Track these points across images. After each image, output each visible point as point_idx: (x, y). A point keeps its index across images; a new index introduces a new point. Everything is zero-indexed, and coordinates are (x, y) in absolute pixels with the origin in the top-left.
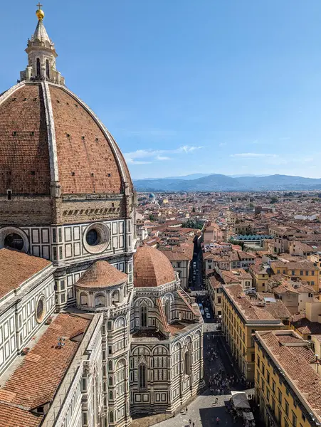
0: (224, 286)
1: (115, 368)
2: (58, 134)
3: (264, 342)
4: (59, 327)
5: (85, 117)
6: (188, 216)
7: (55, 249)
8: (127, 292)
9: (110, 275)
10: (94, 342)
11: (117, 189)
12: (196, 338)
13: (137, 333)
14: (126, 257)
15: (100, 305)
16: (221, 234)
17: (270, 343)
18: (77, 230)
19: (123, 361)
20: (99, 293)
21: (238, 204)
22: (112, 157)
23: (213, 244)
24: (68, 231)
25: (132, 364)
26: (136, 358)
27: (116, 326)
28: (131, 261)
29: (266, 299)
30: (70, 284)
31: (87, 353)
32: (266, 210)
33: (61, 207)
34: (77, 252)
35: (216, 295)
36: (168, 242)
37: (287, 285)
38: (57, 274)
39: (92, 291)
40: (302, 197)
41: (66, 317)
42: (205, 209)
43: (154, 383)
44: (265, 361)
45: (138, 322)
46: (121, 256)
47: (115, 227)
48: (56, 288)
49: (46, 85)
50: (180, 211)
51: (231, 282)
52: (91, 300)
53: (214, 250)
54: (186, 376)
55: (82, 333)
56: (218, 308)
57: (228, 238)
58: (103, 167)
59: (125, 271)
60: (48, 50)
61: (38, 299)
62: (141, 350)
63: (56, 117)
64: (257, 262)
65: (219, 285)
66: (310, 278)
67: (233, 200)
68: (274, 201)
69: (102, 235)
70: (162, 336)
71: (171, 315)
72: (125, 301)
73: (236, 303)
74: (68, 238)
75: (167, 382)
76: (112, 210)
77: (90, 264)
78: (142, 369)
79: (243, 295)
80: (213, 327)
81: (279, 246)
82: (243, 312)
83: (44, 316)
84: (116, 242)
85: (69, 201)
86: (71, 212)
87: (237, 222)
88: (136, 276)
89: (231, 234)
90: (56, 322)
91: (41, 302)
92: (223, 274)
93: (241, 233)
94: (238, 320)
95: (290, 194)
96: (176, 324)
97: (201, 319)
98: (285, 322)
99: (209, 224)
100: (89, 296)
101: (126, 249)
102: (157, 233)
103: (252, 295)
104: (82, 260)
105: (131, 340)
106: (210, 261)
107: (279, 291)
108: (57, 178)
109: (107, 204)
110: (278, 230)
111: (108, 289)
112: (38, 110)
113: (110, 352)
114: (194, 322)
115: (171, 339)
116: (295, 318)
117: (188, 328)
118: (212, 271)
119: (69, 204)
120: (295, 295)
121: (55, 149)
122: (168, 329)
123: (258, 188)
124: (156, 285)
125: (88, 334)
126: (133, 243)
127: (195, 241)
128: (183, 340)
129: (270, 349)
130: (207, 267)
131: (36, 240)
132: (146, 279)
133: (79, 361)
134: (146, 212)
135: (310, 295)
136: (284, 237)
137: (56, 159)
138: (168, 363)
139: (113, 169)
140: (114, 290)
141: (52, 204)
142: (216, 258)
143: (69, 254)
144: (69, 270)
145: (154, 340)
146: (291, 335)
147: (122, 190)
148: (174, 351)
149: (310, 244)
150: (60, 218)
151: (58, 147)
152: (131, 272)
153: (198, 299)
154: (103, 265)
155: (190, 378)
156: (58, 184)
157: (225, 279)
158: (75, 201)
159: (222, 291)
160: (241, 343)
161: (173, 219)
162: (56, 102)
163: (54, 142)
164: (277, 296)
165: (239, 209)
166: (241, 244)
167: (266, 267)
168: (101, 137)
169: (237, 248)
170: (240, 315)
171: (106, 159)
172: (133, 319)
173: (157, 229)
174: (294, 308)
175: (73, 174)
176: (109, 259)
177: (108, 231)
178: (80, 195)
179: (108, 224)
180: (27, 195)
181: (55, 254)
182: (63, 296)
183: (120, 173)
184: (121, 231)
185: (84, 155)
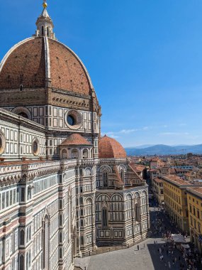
2: (51, 56)
7: (47, 119)
11: (87, 93)
14: (93, 136)
15: (75, 158)
18: (60, 111)
19: (90, 200)
20: (74, 149)
22: (84, 74)
24: (55, 110)
27: (86, 173)
28: (96, 140)
30: (56, 144)
33: (51, 95)
34: (61, 125)
38: (47, 135)
39: (69, 147)
46: (90, 135)
47: (86, 115)
48: (46, 144)
52: (69, 154)
58: (78, 78)
69: (77, 120)
71: (125, 181)
74: (55, 115)
76: (84, 104)
77: (68, 134)
83: (38, 153)
84: (86, 125)
85: (55, 92)
86: (58, 99)
88: (100, 152)
100: (68, 151)
101: (92, 132)
108: (49, 77)
109: (80, 100)
115: (124, 189)
119: (56, 94)
121: (49, 61)
124: (113, 157)
131: (35, 114)
132: (106, 153)
137: (49, 67)
141: (46, 93)
143: (55, 125)
144: (55, 135)
147: (90, 94)
150: (50, 101)
151: (51, 62)
156: (50, 80)
158: (60, 93)
171: (80, 74)
175: (60, 78)
177: (81, 118)
178: (63, 90)
179: (81, 112)
180: (31, 87)
181: (47, 122)
182: (51, 150)
183: (89, 84)
184: (90, 119)
185: (67, 69)
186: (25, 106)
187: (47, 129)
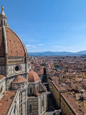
0: (52, 81)
1: (23, 106)
2: (7, 40)
3: (63, 96)
4: (7, 95)
5: (15, 36)
6: (42, 62)
7: (6, 72)
8: (26, 84)
9: (22, 79)
10: (17, 99)
12: (45, 96)
13: (29, 95)
14: (26, 74)
15: (19, 88)
16: (51, 67)
17: (65, 96)
18: (12, 67)
19: (25, 104)
20: (19, 84)
21: (55, 59)
22: (22, 47)
24: (10, 67)
25: (28, 104)
26: (29, 103)
27: (23, 94)
28: (27, 75)
29: (63, 84)
30: (10, 82)
31: (15, 102)
32: (62, 61)
33: (8, 60)
34: (12, 73)
35: (50, 84)
36: (37, 70)
37: (68, 80)
38: (6, 80)
39: (16, 84)
40: (70, 57)
41: (9, 92)
42: (46, 60)
43: (34, 110)
44: (64, 101)
45: (29, 92)
46: (25, 74)
47: (23, 66)
48: (6, 83)
49: (4, 27)
50: (40, 61)
51: (54, 80)
52: (16, 87)
53: (49, 71)
54: (43, 107)
55: (14, 96)
56: (50, 87)
57: (53, 68)
58: (20, 49)
59: (26, 78)
60: (5, 18)
61: (1, 87)
62: (30, 100)
63: (7, 35)
64: (60, 74)
65: (51, 81)
66: (74, 78)
67: (53, 58)
68: (64, 58)
69: (19, 68)
70: (36, 96)
71: (38, 90)
72: (26, 87)
74: (10, 69)
75: (37, 109)
76: (22, 61)
77: (16, 76)
78: (31, 106)
79: (57, 83)
80: (49, 93)
81: (66, 70)
82: (57, 88)
83: (3, 92)
84: (23, 70)
85: (10, 58)
86: (11, 62)
87: (55, 64)
88: (29, 79)
90: (6, 93)
91: (2, 88)
93: (56, 67)
94: (56, 90)
95: (68, 56)
96: (40, 92)
97: (47, 91)
98: (68, 90)
99: (47, 65)
100: (16, 85)
101: (26, 72)
102: (34, 67)
103: (60, 83)
104: (14, 75)
105: (27, 97)
106: (48, 74)
107: (66, 82)
108: (7, 52)
109: (21, 59)
110: (65, 66)
111: (21, 83)
112: (2, 34)
113: (22, 101)
114: (45, 91)
115: (39, 97)
116: (71, 89)
117: (43, 93)
118: (49, 77)
119: (10, 59)
120: (70, 83)
121: (6, 44)
122: (38, 94)
123: (60, 55)
124: (34, 82)
125: (16, 96)
126: (28, 70)
127: (44, 69)
128: (42, 97)
129: (65, 98)
132: (32, 80)
133: (13, 104)
134: (31, 61)
135: (74, 83)
136: (67, 68)
137: (7, 47)
138: (38, 103)
139: (22, 50)
140: (23, 83)
141: (5, 60)
142: (50, 74)
143: (10, 73)
144: (10, 78)
145: (34, 97)
146: (70, 94)
147: (25, 55)
148: (39, 100)
149: (73, 70)
150: (8, 64)
151: (7, 44)
152: (27, 78)
153: (45, 85)
154: (20, 77)
155: (44, 108)
156: (7, 54)
157: (52, 79)
158: (12, 59)
159: (52, 82)
160: (57, 97)
161: (38, 63)
162: (7, 31)
163: (6, 42)
164: (66, 84)
165: (55, 61)
166: (56, 70)
167: (63, 76)
168: (19, 41)
171: (21, 47)
172: (28, 92)
173: (34, 66)
174: (70, 86)
175: (12, 51)
176: (21, 75)
177: (21, 67)
178: (13, 57)
179: (21, 65)
181: (6, 74)
182: (8, 86)
183: (24, 51)
184: (25, 67)
185: (14, 46)
187: (6, 76)
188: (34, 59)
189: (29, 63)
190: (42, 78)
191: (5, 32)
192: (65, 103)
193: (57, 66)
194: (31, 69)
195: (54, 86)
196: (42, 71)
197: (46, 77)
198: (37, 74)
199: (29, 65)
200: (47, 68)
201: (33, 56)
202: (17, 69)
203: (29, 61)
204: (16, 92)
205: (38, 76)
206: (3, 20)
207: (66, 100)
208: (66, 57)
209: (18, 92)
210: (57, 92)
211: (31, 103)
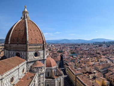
0: (69, 67)
1: (41, 85)
2: (28, 30)
3: (79, 78)
4: (27, 75)
5: (35, 26)
6: (59, 49)
7: (27, 57)
8: (44, 68)
9: (40, 64)
10: (36, 79)
11: (42, 43)
12: (62, 79)
14: (44, 60)
15: (37, 71)
16: (67, 54)
17: (80, 78)
18: (32, 53)
19: (43, 84)
20: (37, 68)
21: (71, 46)
22: (41, 35)
23: (65, 56)
24: (30, 53)
26: (46, 83)
27: (42, 76)
29: (79, 69)
30: (30, 65)
31: (35, 81)
32: (78, 48)
33: (29, 47)
34: (32, 58)
35: (67, 69)
36: (54, 56)
38: (27, 63)
39: (35, 68)
40: (85, 44)
41: (29, 73)
42: (63, 48)
44: (79, 82)
45: (47, 76)
46: (43, 60)
47: (41, 52)
48: (27, 66)
49: (26, 19)
50: (57, 48)
51: (70, 65)
52: (35, 70)
53: (66, 58)
55: (33, 77)
56: (67, 72)
57: (69, 55)
58: (39, 37)
59: (44, 63)
61: (23, 68)
62: (48, 81)
63: (28, 26)
64: (76, 60)
65: (67, 66)
66: (88, 63)
67: (70, 45)
68: (79, 45)
70: (53, 79)
71: (55, 74)
72: (44, 71)
73: (72, 70)
74: (30, 55)
76: (41, 48)
77: (35, 61)
78: (48, 85)
79: (73, 68)
80: (66, 76)
81: (81, 56)
82: (73, 72)
83: (24, 72)
84: (42, 56)
85: (30, 45)
86: (31, 48)
87: (71, 51)
89: (70, 54)
90: (27, 74)
91: (24, 69)
92: (68, 64)
93: (72, 53)
94: (72, 74)
95: (82, 44)
96: (57, 76)
97: (63, 75)
98: (83, 73)
99: (64, 51)
101: (44, 58)
102: (51, 54)
103: (75, 68)
104: (33, 60)
105: (45, 79)
106: (65, 61)
107: (82, 66)
108: (28, 40)
109: (39, 46)
110: (80, 52)
111: (40, 68)
112: (24, 25)
113: (40, 81)
114: (61, 75)
115: (56, 79)
116: (85, 72)
117: (60, 77)
118: (65, 63)
120: (85, 67)
121: (28, 33)
122: (55, 77)
123: (75, 42)
124: (51, 67)
125: (35, 77)
126: (46, 56)
127: (61, 56)
128: (59, 79)
129: (80, 79)
130: (64, 62)
131: (23, 55)
132: (49, 65)
133: (33, 83)
134: (48, 48)
135: (88, 66)
136: (82, 54)
137: (28, 35)
138: (55, 84)
140: (41, 68)
141: (27, 46)
142: (66, 60)
143: (30, 58)
144: (30, 62)
145: (51, 79)
146: (85, 75)
147: (43, 43)
148: (56, 82)
149: (88, 55)
150: (28, 50)
152: (45, 64)
153: (62, 70)
154: (38, 62)
157: (69, 65)
158: (32, 46)
159: (68, 68)
160: (73, 78)
161: (55, 50)
162: (28, 23)
163: (28, 31)
164: (81, 68)
165: (71, 48)
166: (72, 56)
167: (78, 61)
168: (38, 30)
169: (71, 57)
170: (73, 73)
171: (39, 35)
173: (51, 53)
174: (85, 70)
175: (32, 39)
176: (40, 60)
177: (39, 53)
178: (33, 44)
179: (39, 51)
180: (21, 44)
181: (27, 58)
182: (28, 68)
183: (43, 39)
184: (43, 53)
185: (34, 34)
186: (19, 51)
187: (27, 61)
188: (52, 46)
189: (47, 50)
190: (59, 64)
191: (27, 23)
192: (81, 83)
193: (74, 53)
194: (49, 56)
195: (71, 70)
196: (59, 58)
197: (63, 63)
198: (54, 61)
199: (47, 52)
200: (64, 55)
201: (51, 43)
202: (36, 55)
203: (47, 49)
204: (35, 74)
205: (55, 62)
206: (26, 15)
207: (82, 81)
208: (81, 44)
209: (37, 75)
210: (73, 75)
211: (48, 83)
